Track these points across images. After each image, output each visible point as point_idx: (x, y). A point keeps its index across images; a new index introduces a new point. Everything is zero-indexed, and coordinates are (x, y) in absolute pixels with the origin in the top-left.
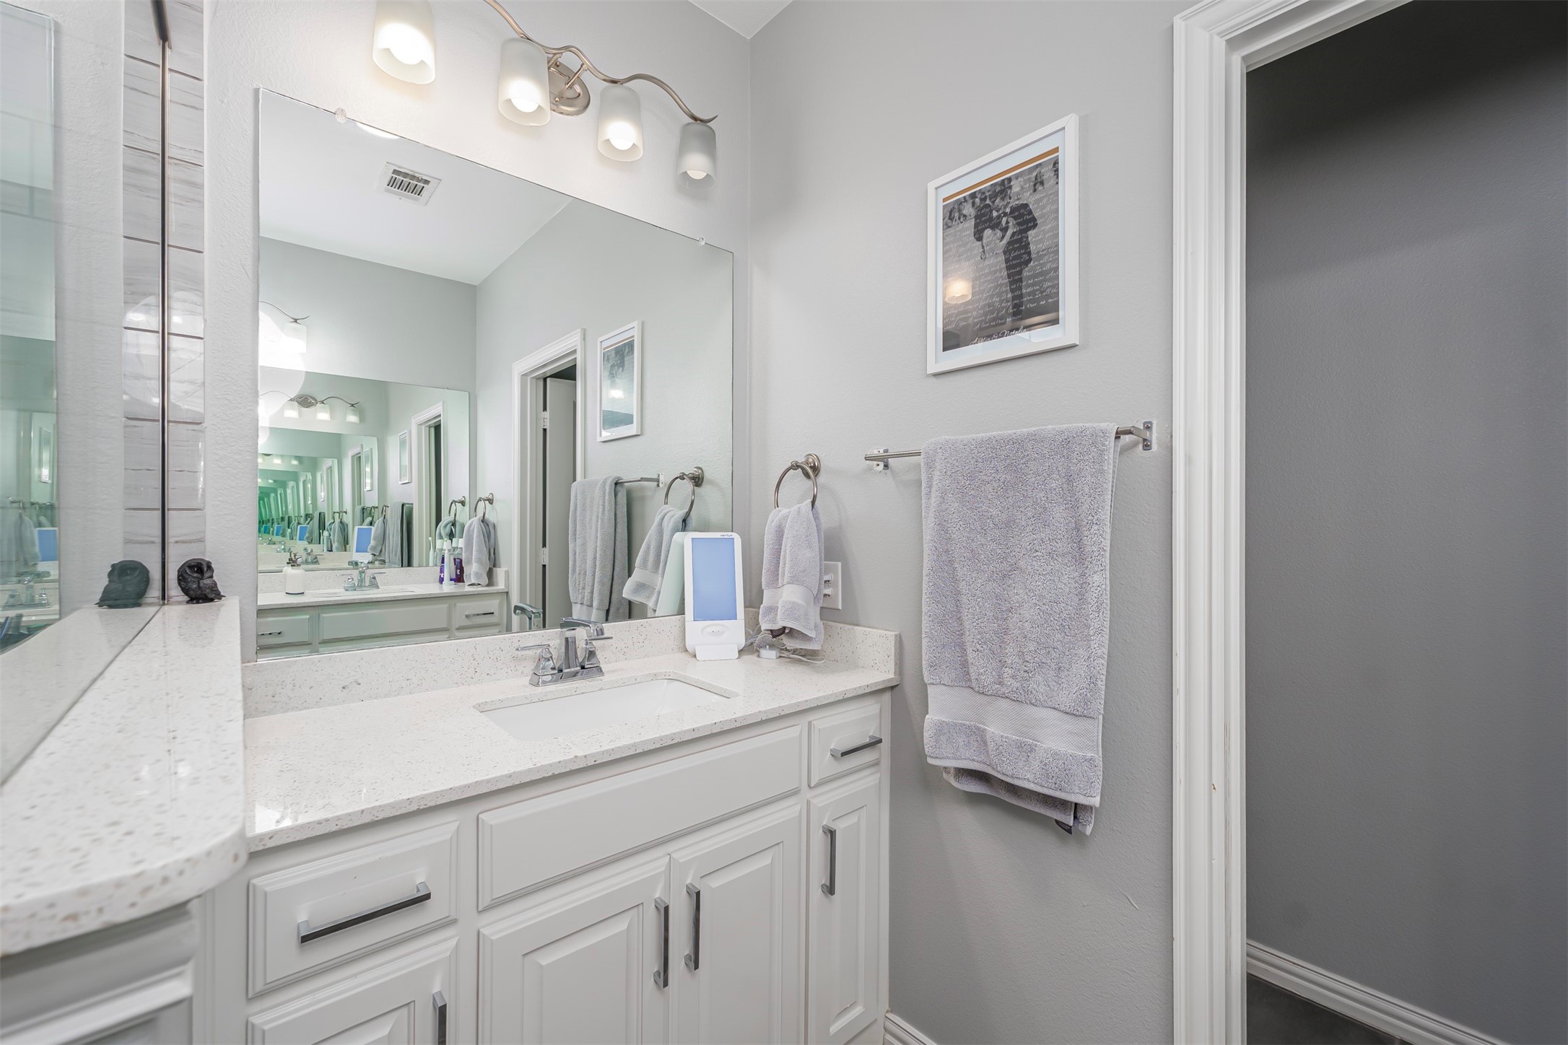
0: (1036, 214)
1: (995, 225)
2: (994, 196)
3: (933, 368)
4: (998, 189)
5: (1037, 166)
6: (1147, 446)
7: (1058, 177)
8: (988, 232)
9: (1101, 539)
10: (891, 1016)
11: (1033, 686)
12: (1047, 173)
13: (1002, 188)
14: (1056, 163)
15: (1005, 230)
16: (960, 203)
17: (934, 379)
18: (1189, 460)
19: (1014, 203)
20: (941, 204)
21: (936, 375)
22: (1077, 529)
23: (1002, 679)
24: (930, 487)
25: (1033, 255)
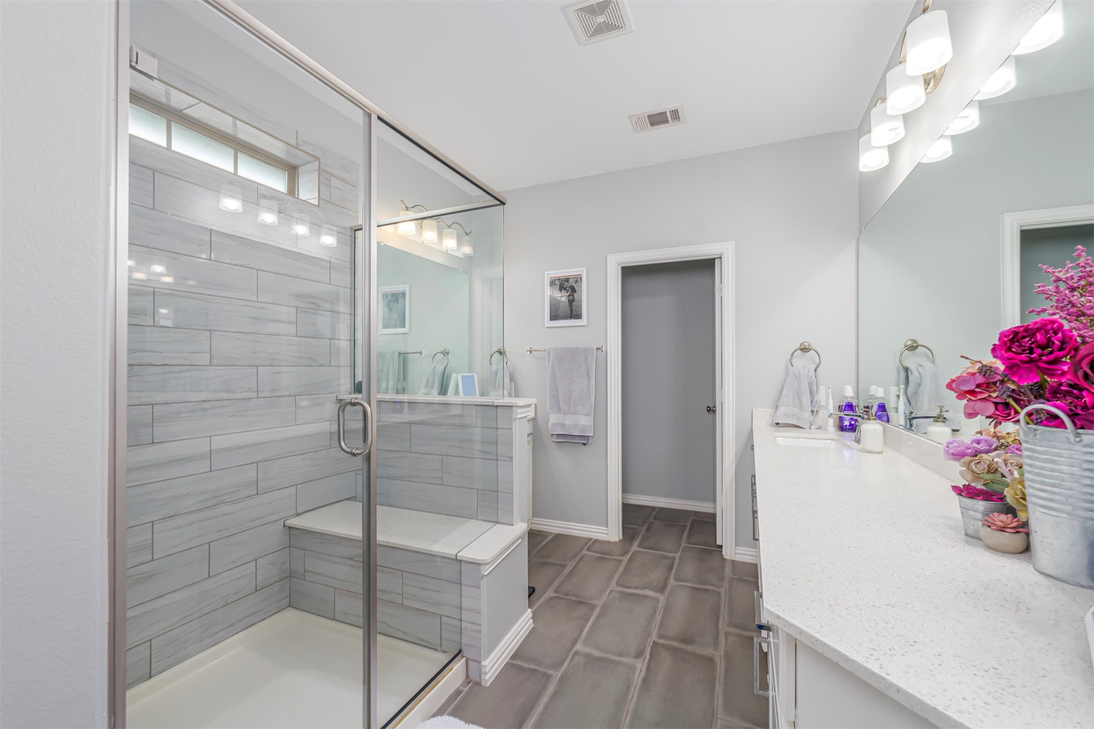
0: (576, 289)
1: (565, 289)
2: (565, 281)
3: (546, 325)
5: (576, 277)
6: (602, 352)
7: (582, 282)
8: (563, 290)
9: (593, 373)
10: (533, 519)
11: (578, 410)
12: (579, 280)
13: (567, 280)
14: (581, 278)
15: (568, 291)
16: (555, 280)
18: (611, 356)
19: (570, 285)
20: (549, 280)
21: (547, 328)
22: (588, 370)
23: (569, 410)
24: (549, 360)
25: (576, 300)
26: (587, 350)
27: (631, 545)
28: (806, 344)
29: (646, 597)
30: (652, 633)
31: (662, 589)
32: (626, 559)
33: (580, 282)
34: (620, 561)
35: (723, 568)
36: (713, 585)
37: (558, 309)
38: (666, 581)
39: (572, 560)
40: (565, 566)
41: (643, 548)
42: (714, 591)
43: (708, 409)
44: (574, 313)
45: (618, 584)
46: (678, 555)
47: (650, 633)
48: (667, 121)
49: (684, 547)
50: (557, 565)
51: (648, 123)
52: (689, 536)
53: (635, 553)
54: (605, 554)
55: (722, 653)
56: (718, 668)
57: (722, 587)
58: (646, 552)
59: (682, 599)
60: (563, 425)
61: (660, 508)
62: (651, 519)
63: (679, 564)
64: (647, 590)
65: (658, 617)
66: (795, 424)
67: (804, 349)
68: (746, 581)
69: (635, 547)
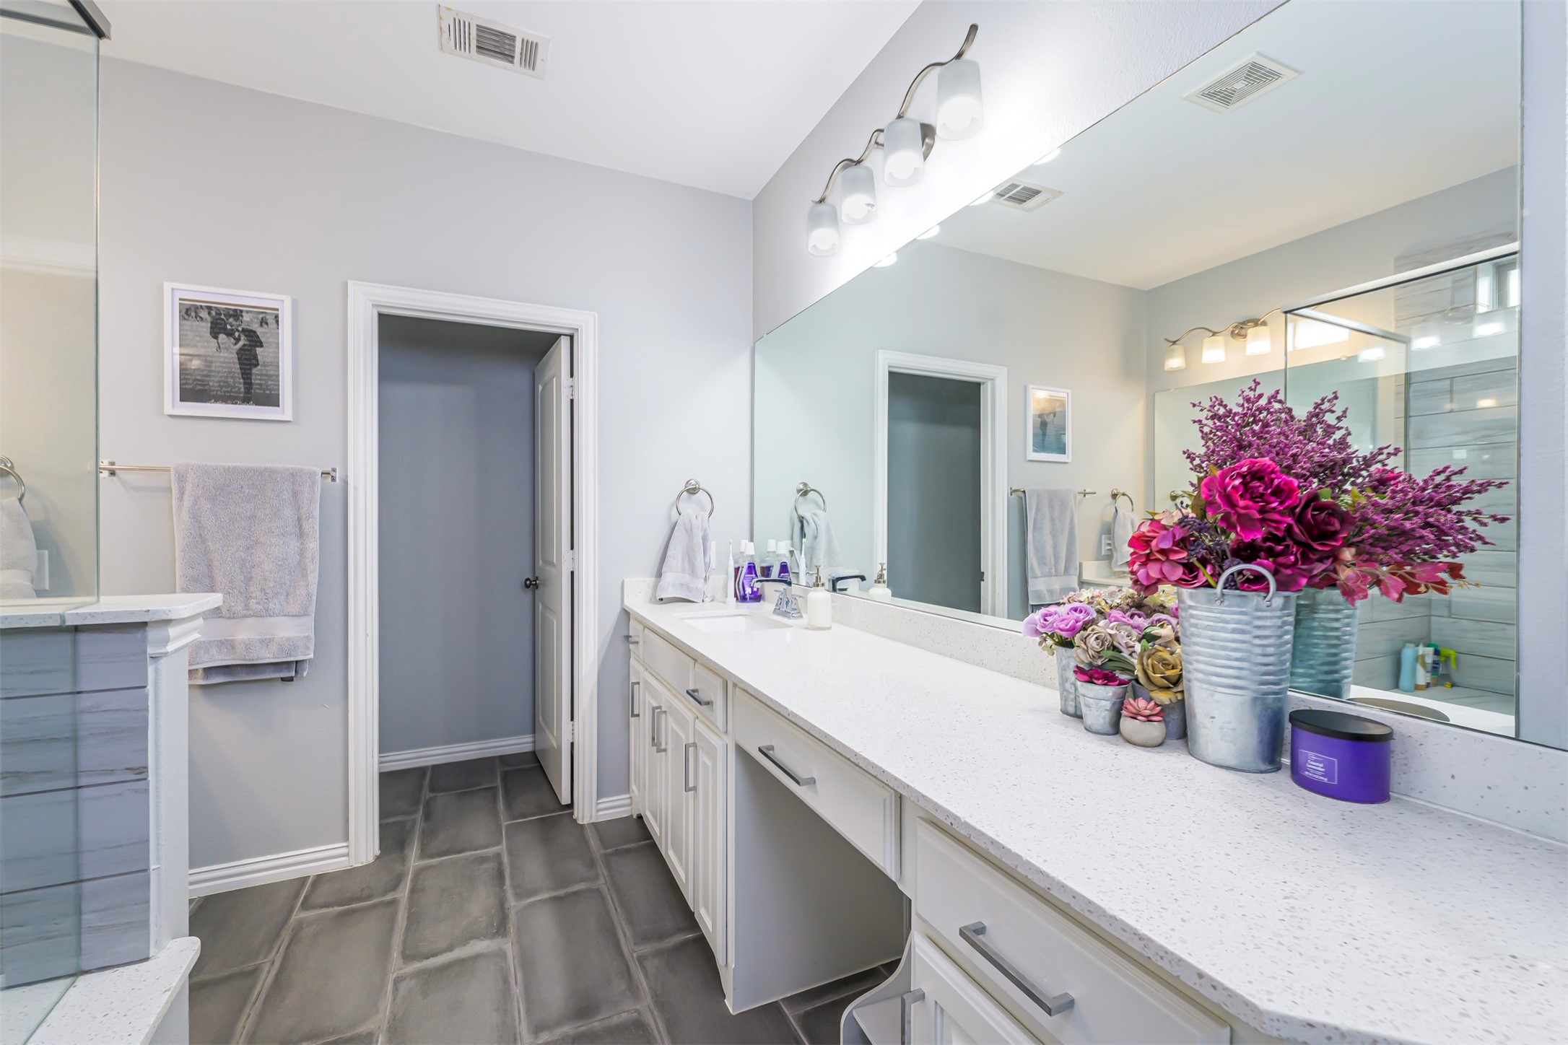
0: (263, 340)
1: (230, 334)
2: (228, 316)
3: (168, 410)
4: (231, 313)
5: (263, 313)
6: (333, 479)
7: (278, 325)
8: (223, 336)
9: (313, 526)
11: (271, 605)
12: (271, 320)
13: (236, 314)
14: (277, 317)
15: (238, 340)
16: (196, 307)
17: (170, 419)
18: (356, 488)
19: (243, 326)
20: (177, 304)
21: (173, 416)
22: (299, 520)
23: (247, 607)
24: (182, 492)
25: (260, 363)
26: (294, 476)
27: (404, 860)
28: (693, 482)
29: (477, 957)
30: (518, 1030)
31: (500, 926)
32: (403, 893)
33: (275, 326)
34: (393, 903)
35: (584, 841)
36: (582, 880)
37: (208, 376)
38: (502, 904)
39: (271, 948)
40: (254, 972)
41: (432, 856)
42: (590, 890)
43: (528, 582)
44: (256, 390)
45: (407, 957)
46: (502, 848)
47: (515, 1034)
48: (510, 58)
49: (508, 826)
50: (230, 978)
51: (474, 43)
52: (509, 805)
53: (419, 873)
54: (351, 901)
55: (649, 1000)
56: (656, 1032)
57: (597, 877)
58: (440, 864)
59: (544, 927)
60: (229, 645)
61: (434, 767)
62: (426, 794)
63: (512, 864)
64: (472, 942)
65: (517, 990)
66: (684, 597)
67: (693, 491)
68: (628, 851)
69: (414, 861)
